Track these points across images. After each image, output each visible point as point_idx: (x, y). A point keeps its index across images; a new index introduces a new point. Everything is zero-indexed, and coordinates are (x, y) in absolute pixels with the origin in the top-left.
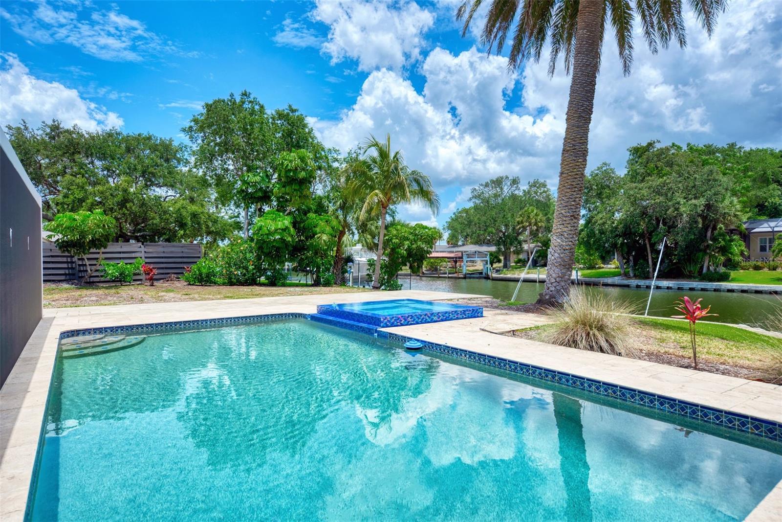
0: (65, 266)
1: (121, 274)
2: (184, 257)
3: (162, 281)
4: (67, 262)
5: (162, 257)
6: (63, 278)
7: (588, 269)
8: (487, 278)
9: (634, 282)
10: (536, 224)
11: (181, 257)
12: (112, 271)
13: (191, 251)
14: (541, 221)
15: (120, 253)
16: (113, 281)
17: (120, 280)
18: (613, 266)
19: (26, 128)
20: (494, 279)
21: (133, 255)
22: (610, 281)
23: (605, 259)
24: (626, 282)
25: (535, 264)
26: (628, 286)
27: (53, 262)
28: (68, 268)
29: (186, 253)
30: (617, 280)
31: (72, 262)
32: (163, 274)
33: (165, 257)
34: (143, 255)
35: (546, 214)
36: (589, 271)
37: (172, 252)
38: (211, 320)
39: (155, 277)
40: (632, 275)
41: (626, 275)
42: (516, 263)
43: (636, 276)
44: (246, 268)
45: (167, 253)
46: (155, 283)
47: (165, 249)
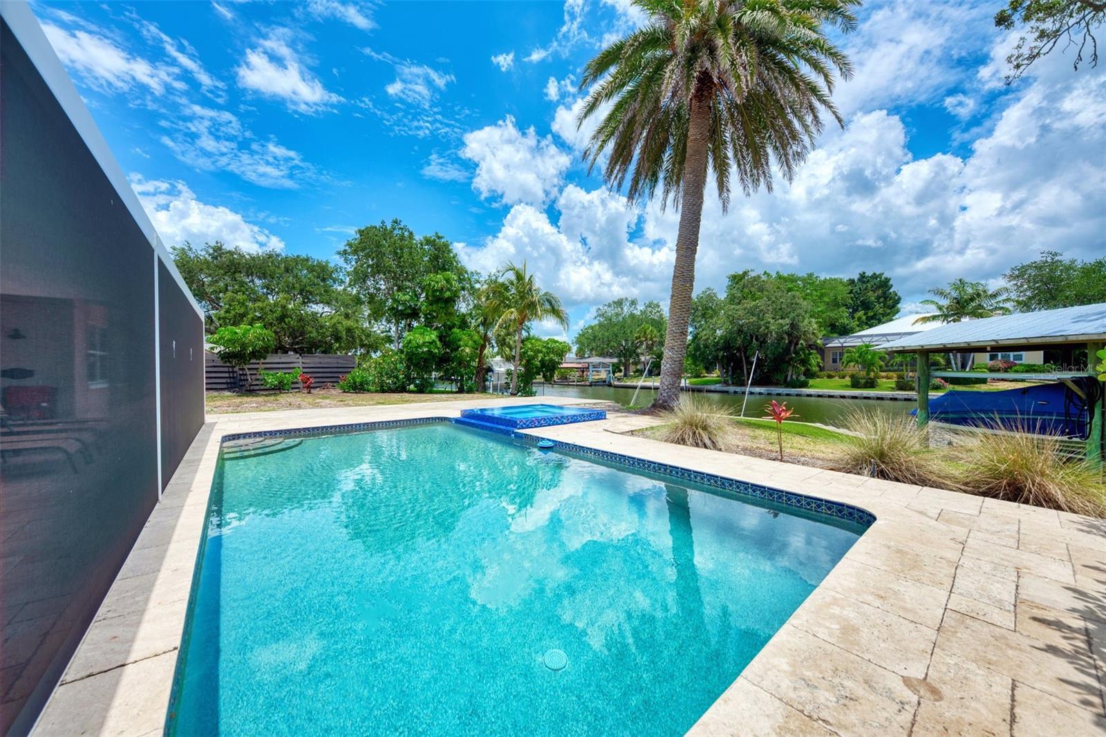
0: (227, 375)
1: (280, 383)
2: (339, 368)
4: (229, 372)
5: (319, 368)
6: (225, 386)
7: (695, 377)
8: (610, 385)
9: (732, 389)
10: (651, 339)
11: (337, 368)
12: (271, 380)
13: (346, 362)
14: (655, 337)
15: (279, 363)
16: (273, 389)
17: (279, 388)
18: (715, 375)
19: (190, 249)
20: (616, 387)
21: (291, 365)
22: (712, 387)
23: (709, 370)
24: (725, 389)
25: (650, 373)
26: (727, 392)
27: (215, 372)
28: (230, 377)
29: (341, 363)
30: (718, 387)
31: (233, 372)
32: (319, 382)
33: (321, 368)
34: (300, 365)
35: (660, 331)
36: (695, 380)
37: (328, 363)
39: (311, 385)
40: (730, 382)
41: (726, 383)
42: (635, 372)
43: (733, 384)
44: (397, 377)
45: (323, 363)
46: (312, 391)
47: (322, 361)
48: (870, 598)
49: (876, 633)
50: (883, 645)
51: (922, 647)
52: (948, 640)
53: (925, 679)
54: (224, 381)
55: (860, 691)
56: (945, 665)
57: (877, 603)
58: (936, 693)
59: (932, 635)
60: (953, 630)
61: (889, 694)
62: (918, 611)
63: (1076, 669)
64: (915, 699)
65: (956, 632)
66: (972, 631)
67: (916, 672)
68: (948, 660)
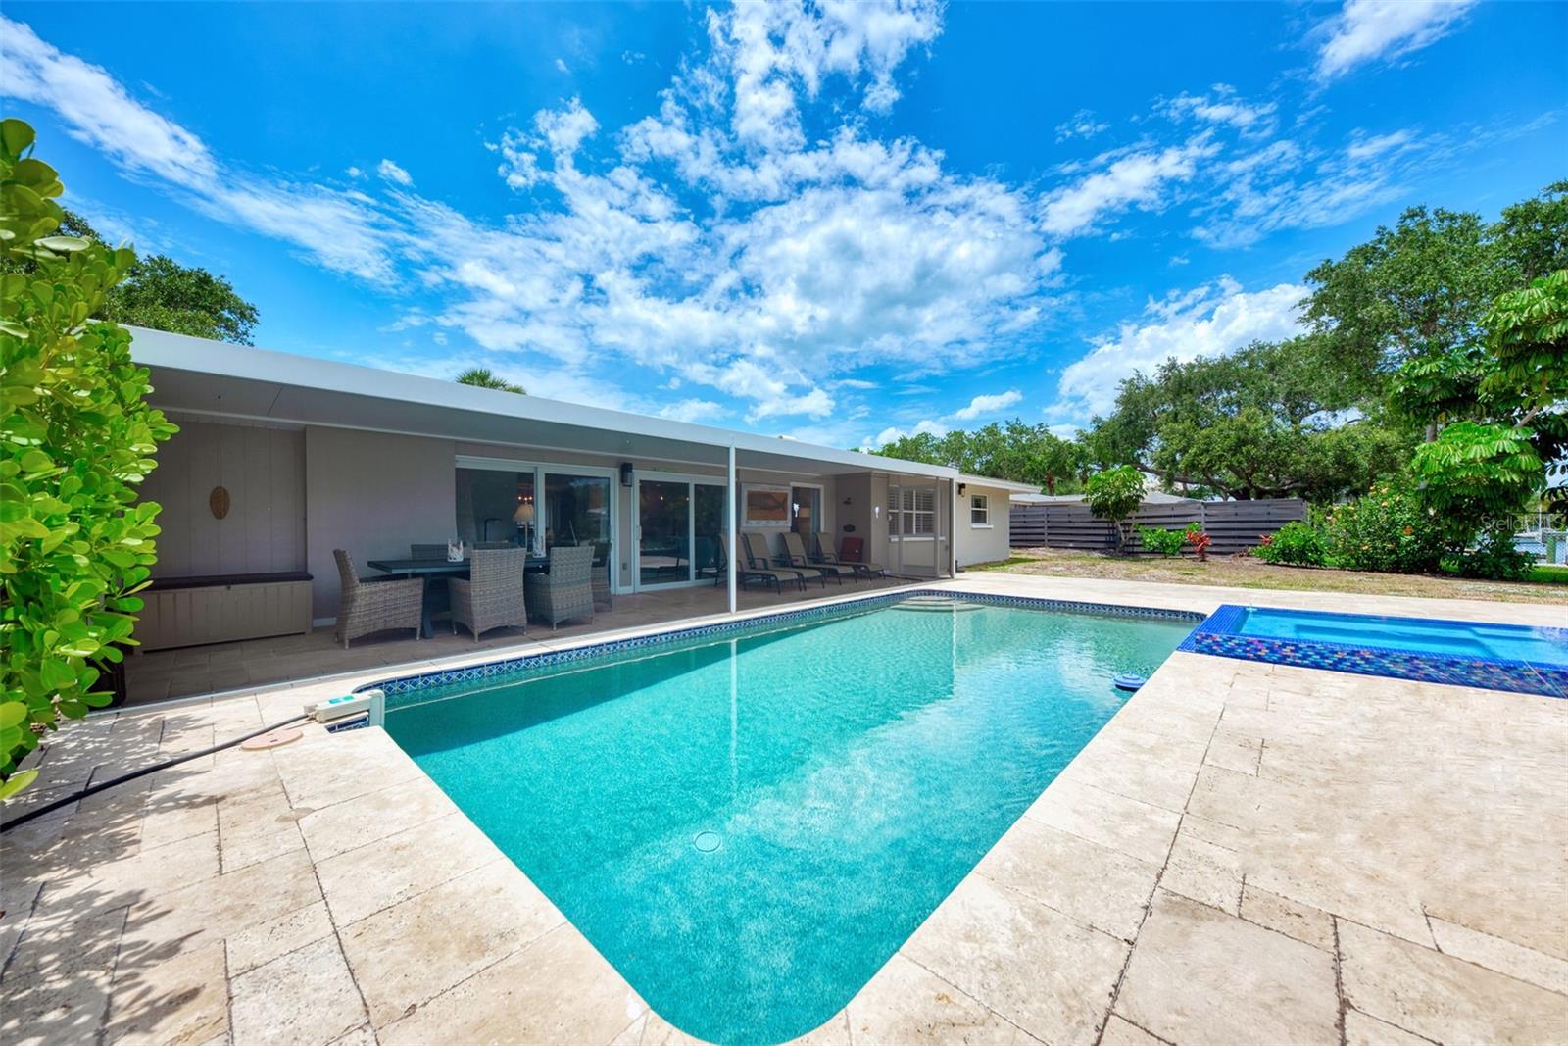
0: (1107, 532)
1: (1161, 544)
2: (1271, 521)
3: (1230, 556)
4: (1108, 528)
5: (1233, 522)
6: (1102, 546)
11: (1266, 521)
12: (1150, 539)
13: (1284, 511)
15: (1171, 516)
16: (1153, 552)
17: (1162, 551)
19: (1139, 377)
21: (1188, 519)
27: (1094, 528)
28: (1109, 535)
29: (1277, 514)
31: (1113, 528)
32: (1232, 545)
33: (1238, 522)
34: (1202, 518)
37: (1250, 514)
38: (1060, 602)
39: (1207, 549)
44: (1396, 540)
45: (1242, 515)
46: (1210, 558)
47: (1238, 510)
48: (406, 839)
49: (362, 818)
50: (347, 816)
51: (316, 839)
52: (298, 863)
53: (297, 821)
54: (1104, 539)
55: (332, 786)
56: (290, 840)
57: (394, 841)
58: (284, 819)
59: (318, 855)
60: (300, 877)
61: (313, 797)
62: (350, 867)
63: (145, 942)
64: (295, 807)
65: (295, 877)
66: (278, 894)
67: (307, 821)
68: (288, 846)
